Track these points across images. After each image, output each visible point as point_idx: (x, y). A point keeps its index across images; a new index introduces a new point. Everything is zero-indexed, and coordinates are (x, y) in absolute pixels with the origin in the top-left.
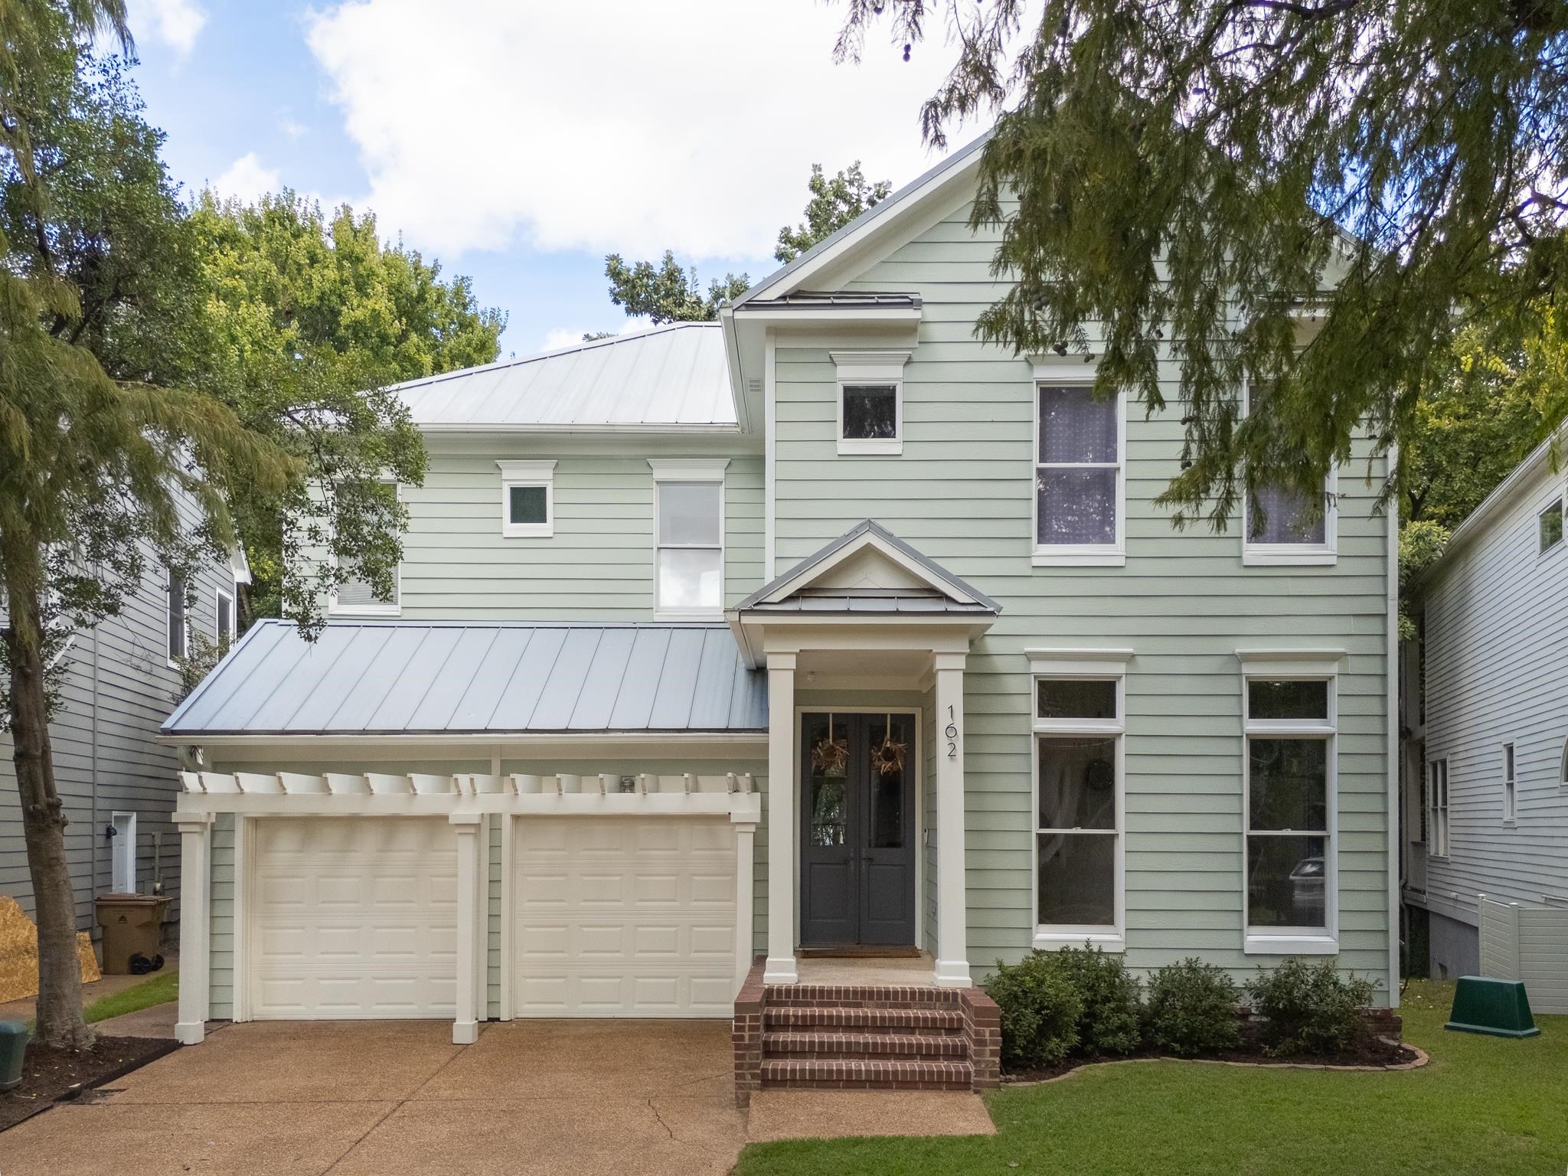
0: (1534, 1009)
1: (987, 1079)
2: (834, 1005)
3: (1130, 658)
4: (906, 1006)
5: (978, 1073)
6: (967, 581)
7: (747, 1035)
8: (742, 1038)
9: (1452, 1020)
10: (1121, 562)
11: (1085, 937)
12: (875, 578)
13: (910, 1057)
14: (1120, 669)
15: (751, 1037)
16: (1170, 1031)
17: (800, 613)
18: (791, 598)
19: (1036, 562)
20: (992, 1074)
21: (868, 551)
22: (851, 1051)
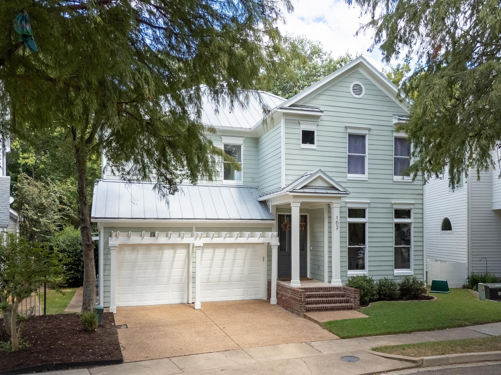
0: (449, 287)
1: (357, 307)
2: (313, 291)
3: (369, 203)
4: (330, 291)
5: (355, 305)
6: (340, 183)
7: (303, 299)
8: (301, 300)
9: (431, 290)
10: (367, 179)
11: (363, 273)
12: (320, 183)
13: (336, 303)
14: (366, 206)
15: (304, 300)
16: (385, 295)
17: (304, 192)
18: (301, 188)
19: (348, 179)
20: (358, 305)
21: (320, 177)
22: (323, 302)
